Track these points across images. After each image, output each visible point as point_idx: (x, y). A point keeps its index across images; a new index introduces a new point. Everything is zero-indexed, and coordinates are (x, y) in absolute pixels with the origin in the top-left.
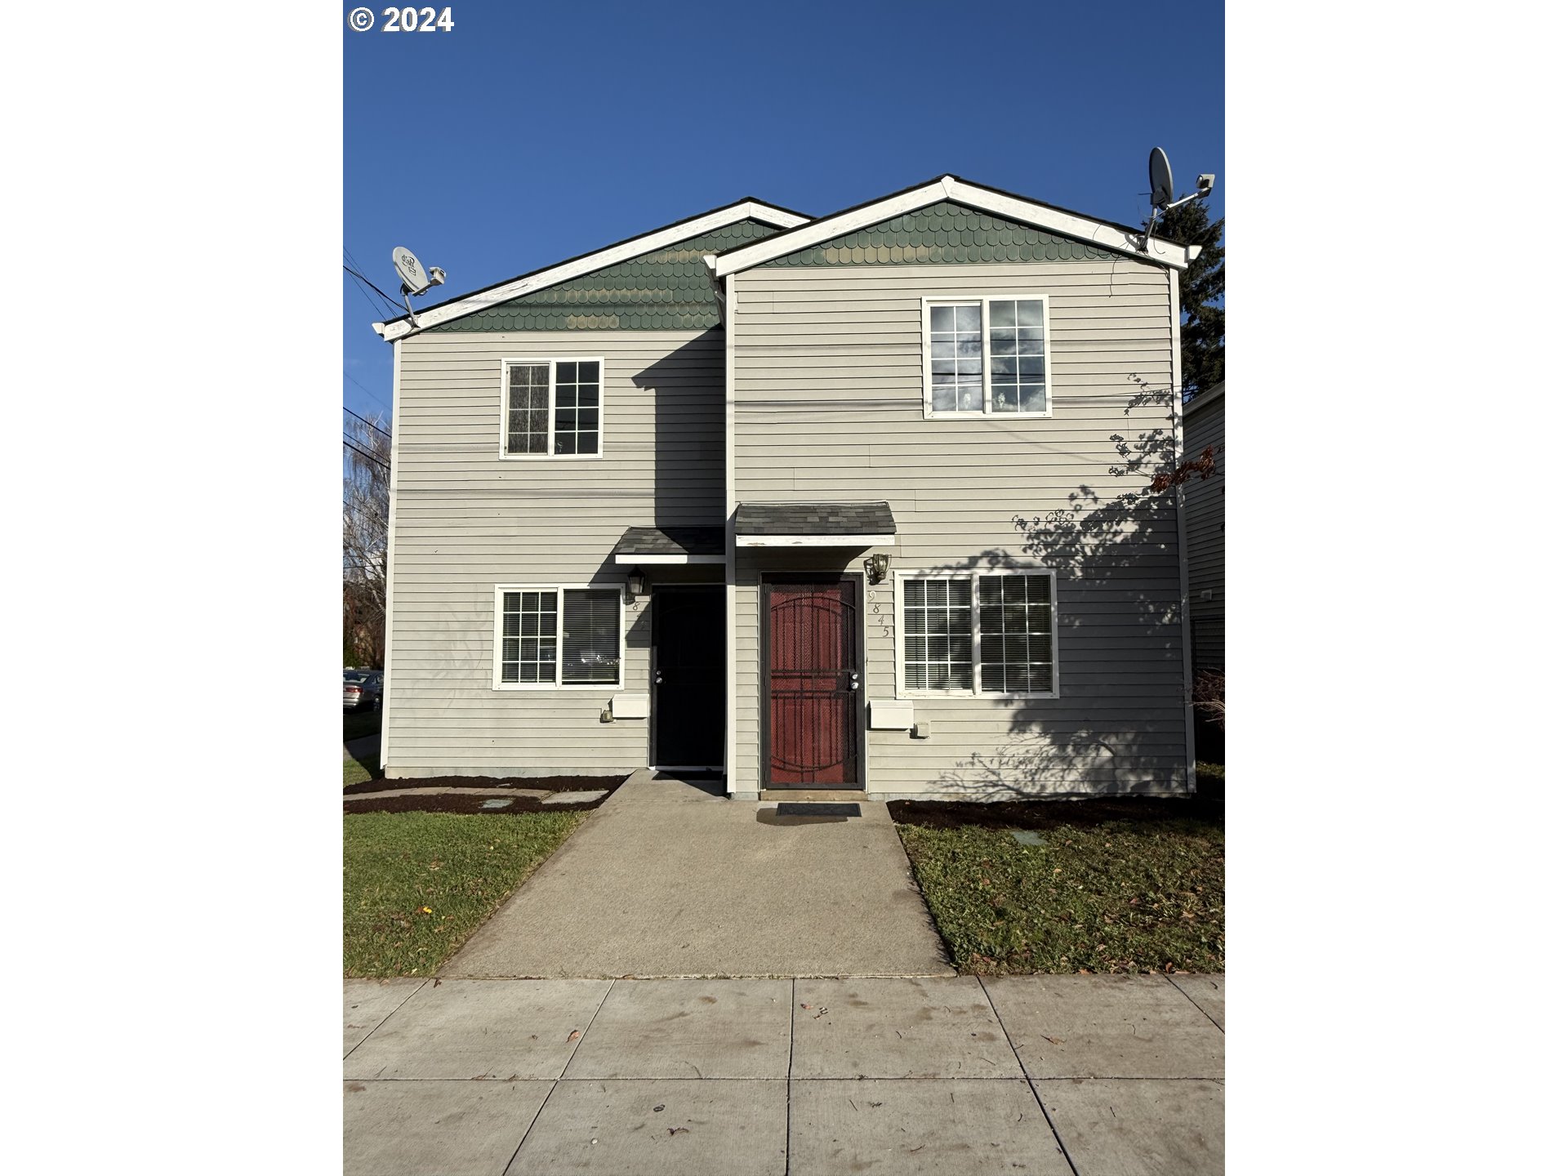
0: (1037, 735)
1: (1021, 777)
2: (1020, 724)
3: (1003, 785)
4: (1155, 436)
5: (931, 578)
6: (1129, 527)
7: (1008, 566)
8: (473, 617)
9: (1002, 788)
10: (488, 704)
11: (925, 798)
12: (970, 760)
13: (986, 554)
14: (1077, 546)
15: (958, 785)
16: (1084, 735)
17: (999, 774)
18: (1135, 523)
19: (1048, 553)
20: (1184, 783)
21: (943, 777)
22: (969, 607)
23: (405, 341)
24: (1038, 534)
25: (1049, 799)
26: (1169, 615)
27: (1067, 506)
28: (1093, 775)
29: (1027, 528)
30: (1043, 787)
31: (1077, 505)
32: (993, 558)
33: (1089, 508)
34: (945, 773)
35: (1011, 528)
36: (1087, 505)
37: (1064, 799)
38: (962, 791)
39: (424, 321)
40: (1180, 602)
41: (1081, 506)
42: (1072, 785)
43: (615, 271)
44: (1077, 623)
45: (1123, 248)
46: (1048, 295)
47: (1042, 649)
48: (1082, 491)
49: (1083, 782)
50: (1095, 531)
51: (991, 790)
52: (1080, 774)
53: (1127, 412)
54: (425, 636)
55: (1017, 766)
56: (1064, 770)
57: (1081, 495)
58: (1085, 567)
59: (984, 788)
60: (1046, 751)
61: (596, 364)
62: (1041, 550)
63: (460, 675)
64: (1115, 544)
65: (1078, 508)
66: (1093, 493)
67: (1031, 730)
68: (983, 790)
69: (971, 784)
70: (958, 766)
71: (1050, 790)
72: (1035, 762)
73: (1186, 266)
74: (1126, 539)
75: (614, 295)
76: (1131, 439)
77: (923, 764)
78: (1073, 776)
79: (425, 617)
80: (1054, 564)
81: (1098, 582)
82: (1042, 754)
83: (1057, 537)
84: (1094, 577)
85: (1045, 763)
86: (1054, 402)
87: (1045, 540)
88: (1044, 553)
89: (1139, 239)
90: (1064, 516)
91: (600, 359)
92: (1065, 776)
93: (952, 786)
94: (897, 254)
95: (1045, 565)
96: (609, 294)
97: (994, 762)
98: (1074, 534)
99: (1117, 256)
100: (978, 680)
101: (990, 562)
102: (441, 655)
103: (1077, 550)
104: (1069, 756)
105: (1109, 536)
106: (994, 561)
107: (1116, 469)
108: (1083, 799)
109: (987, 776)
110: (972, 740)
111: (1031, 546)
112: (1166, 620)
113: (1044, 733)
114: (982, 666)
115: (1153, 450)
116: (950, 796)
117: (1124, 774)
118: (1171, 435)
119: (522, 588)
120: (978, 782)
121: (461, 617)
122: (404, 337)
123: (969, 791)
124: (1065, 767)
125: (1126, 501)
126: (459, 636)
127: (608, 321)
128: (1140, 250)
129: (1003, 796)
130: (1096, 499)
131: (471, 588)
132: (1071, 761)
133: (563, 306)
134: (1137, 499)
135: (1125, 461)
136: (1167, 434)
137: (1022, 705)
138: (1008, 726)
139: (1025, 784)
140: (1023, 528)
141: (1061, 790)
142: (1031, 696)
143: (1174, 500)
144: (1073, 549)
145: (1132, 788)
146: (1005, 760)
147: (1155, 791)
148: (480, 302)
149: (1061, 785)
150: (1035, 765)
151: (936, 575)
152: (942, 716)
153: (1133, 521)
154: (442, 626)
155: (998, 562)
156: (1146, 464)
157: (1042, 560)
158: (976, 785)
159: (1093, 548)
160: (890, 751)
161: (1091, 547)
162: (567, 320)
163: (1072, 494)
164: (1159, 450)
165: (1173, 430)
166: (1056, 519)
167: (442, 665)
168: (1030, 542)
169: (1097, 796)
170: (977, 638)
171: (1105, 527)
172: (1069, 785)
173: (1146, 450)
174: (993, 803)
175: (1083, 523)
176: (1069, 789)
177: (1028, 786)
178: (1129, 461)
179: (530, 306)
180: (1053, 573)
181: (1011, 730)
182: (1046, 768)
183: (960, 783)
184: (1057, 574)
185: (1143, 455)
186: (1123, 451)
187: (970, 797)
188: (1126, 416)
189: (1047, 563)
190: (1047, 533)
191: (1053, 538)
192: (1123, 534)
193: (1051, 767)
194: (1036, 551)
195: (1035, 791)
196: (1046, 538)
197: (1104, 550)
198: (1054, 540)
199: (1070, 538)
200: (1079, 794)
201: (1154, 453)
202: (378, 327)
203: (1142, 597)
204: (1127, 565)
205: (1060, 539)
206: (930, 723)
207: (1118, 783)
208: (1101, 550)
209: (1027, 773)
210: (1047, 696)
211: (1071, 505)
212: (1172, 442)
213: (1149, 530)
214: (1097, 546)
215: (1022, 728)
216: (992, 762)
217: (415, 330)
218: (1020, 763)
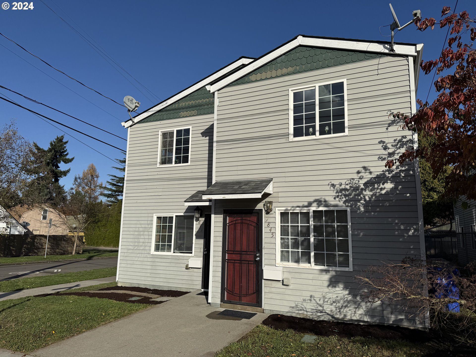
0: (342, 289)
1: (334, 309)
2: (333, 283)
3: (325, 312)
4: (402, 140)
5: (291, 211)
6: (389, 186)
7: (326, 206)
8: (147, 226)
9: (324, 314)
10: (149, 260)
11: (289, 314)
12: (309, 298)
13: (316, 201)
14: (362, 196)
15: (304, 310)
16: (366, 291)
17: (323, 307)
18: (392, 183)
19: (346, 199)
20: (423, 323)
21: (297, 305)
22: (309, 225)
23: (131, 127)
24: (341, 190)
25: (348, 322)
26: (413, 231)
27: (356, 176)
28: (370, 312)
29: (336, 188)
30: (345, 316)
31: (361, 176)
32: (319, 202)
33: (367, 177)
34: (298, 303)
35: (328, 188)
36: (366, 176)
37: (356, 323)
38: (305, 313)
39: (136, 120)
40: (418, 224)
41: (363, 176)
42: (360, 316)
43: (196, 93)
44: (362, 234)
45: (382, 51)
46: (346, 79)
47: (344, 246)
48: (364, 169)
49: (366, 315)
50: (370, 188)
51: (319, 314)
52: (365, 311)
53: (387, 129)
54: (132, 233)
55: (332, 304)
56: (356, 308)
57: (363, 171)
58: (365, 206)
59: (316, 313)
60: (346, 297)
61: (188, 130)
62: (343, 198)
63: (142, 248)
64: (382, 194)
65: (361, 177)
66: (369, 170)
67: (338, 286)
68: (316, 314)
69: (310, 310)
70: (304, 300)
71: (348, 317)
72: (341, 303)
73: (416, 54)
74: (387, 192)
75: (196, 102)
76: (389, 141)
77: (287, 297)
78: (361, 311)
79: (132, 226)
80: (349, 205)
81: (373, 213)
82: (344, 299)
83: (351, 192)
84: (370, 211)
85: (346, 304)
86: (349, 128)
87: (345, 193)
88: (344, 199)
89: (390, 46)
90: (354, 181)
91: (190, 127)
92: (357, 311)
93: (301, 310)
94: (279, 72)
95: (344, 205)
96: (194, 102)
97: (321, 301)
98: (360, 190)
99: (380, 55)
100: (312, 260)
101: (317, 204)
102: (136, 240)
103: (361, 198)
104: (358, 301)
105: (378, 191)
106: (320, 204)
107: (382, 157)
108: (366, 324)
109: (317, 307)
110: (311, 288)
111: (338, 196)
112: (411, 233)
113: (345, 288)
114: (314, 253)
115: (402, 146)
116: (300, 315)
117: (388, 314)
118: (411, 138)
119: (162, 215)
120: (313, 310)
121: (143, 226)
122: (131, 126)
123: (308, 313)
124: (356, 307)
125: (387, 173)
126: (142, 233)
127: (193, 112)
128: (391, 51)
129: (325, 318)
130: (371, 173)
131: (146, 215)
132: (359, 304)
133: (179, 109)
134: (393, 171)
135: (386, 152)
136: (409, 138)
137: (334, 273)
138: (327, 283)
139: (336, 313)
140: (334, 188)
141: (354, 318)
142: (338, 269)
143: (413, 171)
144: (359, 197)
145: (393, 321)
146: (326, 300)
147: (406, 324)
148: (153, 111)
149: (354, 315)
150: (341, 304)
151: (294, 210)
152: (297, 276)
153: (391, 183)
154: (137, 229)
155: (322, 204)
156: (398, 154)
157: (343, 203)
158: (312, 311)
159: (370, 197)
160: (273, 290)
161: (369, 196)
162: (180, 114)
163: (358, 171)
164: (405, 146)
165: (412, 135)
166: (350, 183)
167: (136, 244)
168: (337, 194)
169: (374, 324)
170: (312, 240)
171: (376, 186)
172: (359, 316)
173: (398, 146)
174: (320, 321)
175: (365, 184)
176: (358, 318)
177: (338, 314)
178: (389, 153)
179: (169, 110)
180: (349, 209)
181: (328, 286)
182: (346, 306)
183: (305, 309)
184: (351, 210)
185: (396, 149)
186: (385, 148)
187: (309, 316)
188: (387, 131)
189: (346, 204)
190: (345, 190)
191: (349, 192)
192: (386, 189)
193: (349, 306)
194: (340, 198)
195: (341, 317)
196: (345, 192)
197: (375, 198)
198: (349, 193)
199: (358, 192)
200: (364, 321)
201: (403, 147)
202: (123, 124)
203: (397, 221)
204: (387, 205)
205: (352, 192)
206: (291, 278)
207: (385, 317)
208: (374, 197)
209: (337, 307)
210: (347, 269)
211: (358, 176)
212: (412, 141)
213: (400, 187)
214: (372, 196)
215: (335, 285)
216: (320, 300)
217: (134, 123)
218: (334, 302)
